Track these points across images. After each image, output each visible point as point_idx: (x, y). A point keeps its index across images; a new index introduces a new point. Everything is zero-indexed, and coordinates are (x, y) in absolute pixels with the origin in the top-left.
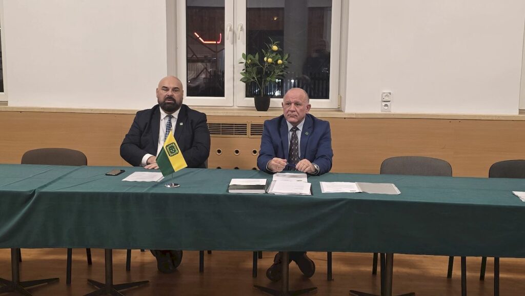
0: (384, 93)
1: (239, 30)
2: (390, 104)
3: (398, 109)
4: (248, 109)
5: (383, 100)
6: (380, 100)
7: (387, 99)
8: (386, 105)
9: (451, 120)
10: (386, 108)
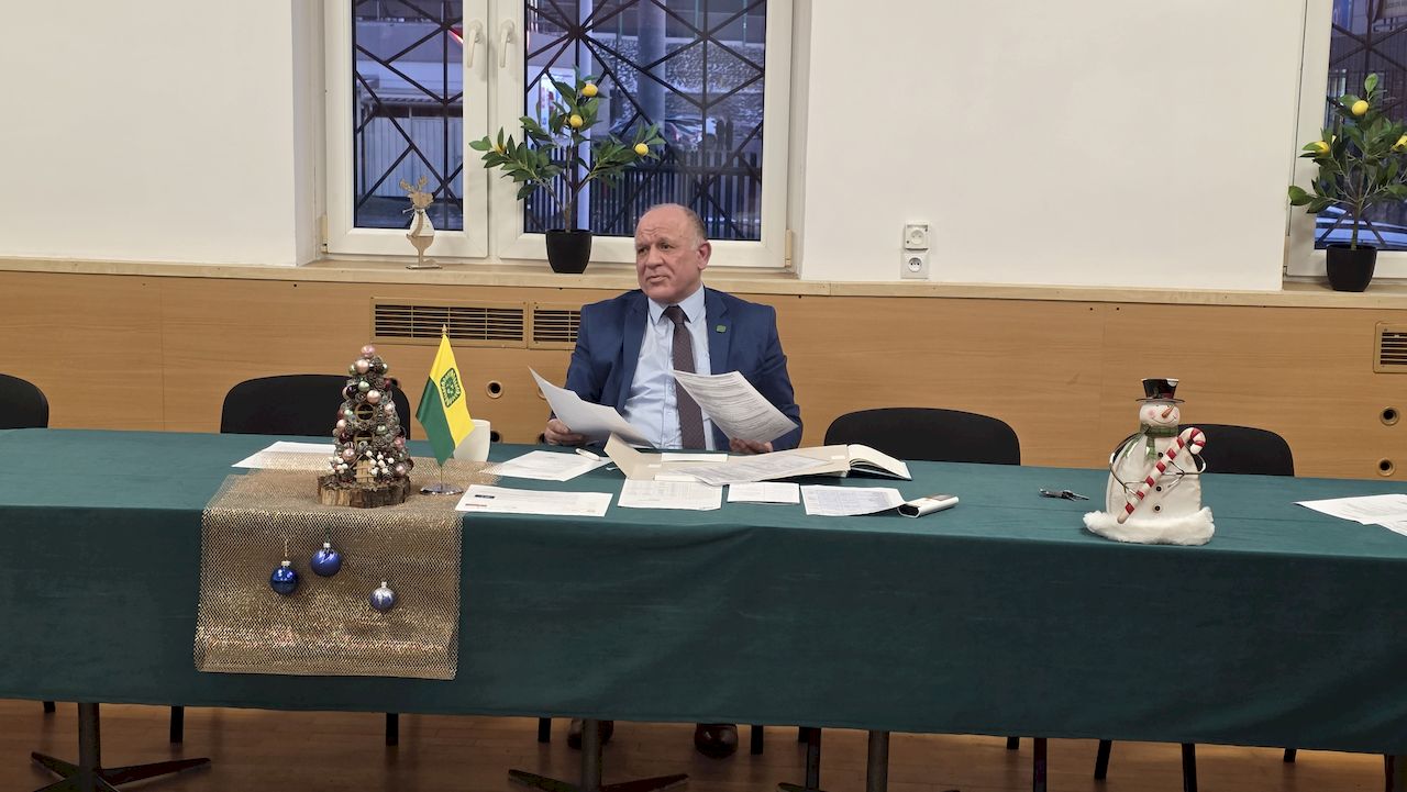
0: (909, 226)
1: (503, 40)
2: (927, 257)
3: (948, 271)
4: (527, 265)
5: (908, 246)
6: (900, 245)
7: (916, 242)
8: (915, 261)
9: (1092, 305)
10: (915, 268)
